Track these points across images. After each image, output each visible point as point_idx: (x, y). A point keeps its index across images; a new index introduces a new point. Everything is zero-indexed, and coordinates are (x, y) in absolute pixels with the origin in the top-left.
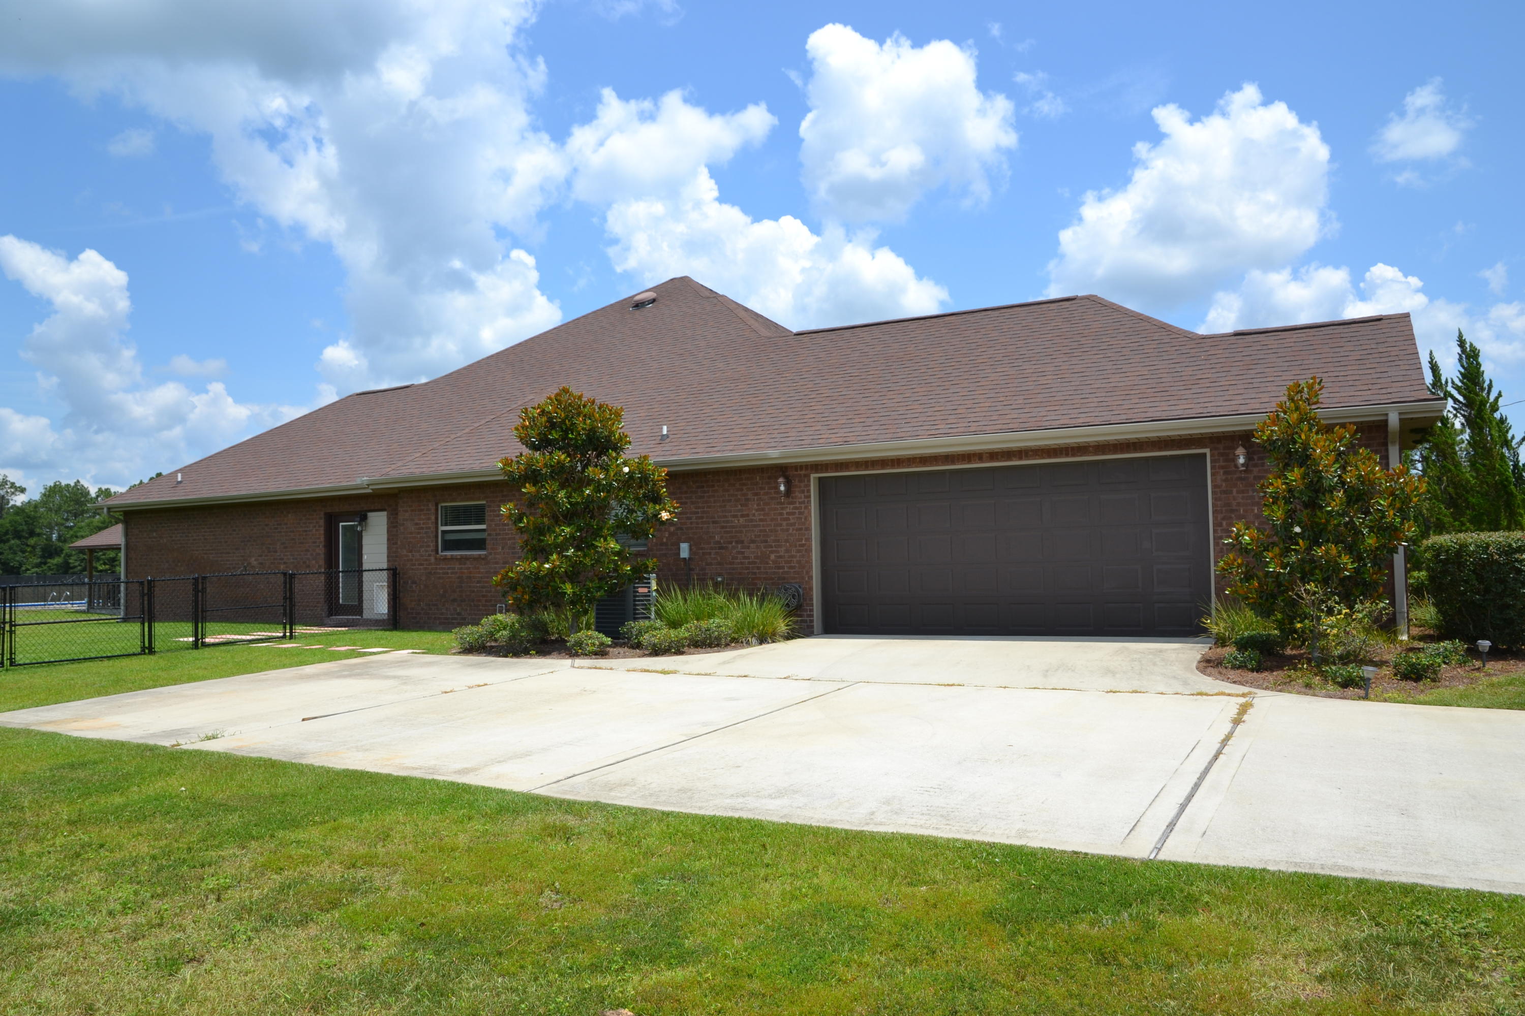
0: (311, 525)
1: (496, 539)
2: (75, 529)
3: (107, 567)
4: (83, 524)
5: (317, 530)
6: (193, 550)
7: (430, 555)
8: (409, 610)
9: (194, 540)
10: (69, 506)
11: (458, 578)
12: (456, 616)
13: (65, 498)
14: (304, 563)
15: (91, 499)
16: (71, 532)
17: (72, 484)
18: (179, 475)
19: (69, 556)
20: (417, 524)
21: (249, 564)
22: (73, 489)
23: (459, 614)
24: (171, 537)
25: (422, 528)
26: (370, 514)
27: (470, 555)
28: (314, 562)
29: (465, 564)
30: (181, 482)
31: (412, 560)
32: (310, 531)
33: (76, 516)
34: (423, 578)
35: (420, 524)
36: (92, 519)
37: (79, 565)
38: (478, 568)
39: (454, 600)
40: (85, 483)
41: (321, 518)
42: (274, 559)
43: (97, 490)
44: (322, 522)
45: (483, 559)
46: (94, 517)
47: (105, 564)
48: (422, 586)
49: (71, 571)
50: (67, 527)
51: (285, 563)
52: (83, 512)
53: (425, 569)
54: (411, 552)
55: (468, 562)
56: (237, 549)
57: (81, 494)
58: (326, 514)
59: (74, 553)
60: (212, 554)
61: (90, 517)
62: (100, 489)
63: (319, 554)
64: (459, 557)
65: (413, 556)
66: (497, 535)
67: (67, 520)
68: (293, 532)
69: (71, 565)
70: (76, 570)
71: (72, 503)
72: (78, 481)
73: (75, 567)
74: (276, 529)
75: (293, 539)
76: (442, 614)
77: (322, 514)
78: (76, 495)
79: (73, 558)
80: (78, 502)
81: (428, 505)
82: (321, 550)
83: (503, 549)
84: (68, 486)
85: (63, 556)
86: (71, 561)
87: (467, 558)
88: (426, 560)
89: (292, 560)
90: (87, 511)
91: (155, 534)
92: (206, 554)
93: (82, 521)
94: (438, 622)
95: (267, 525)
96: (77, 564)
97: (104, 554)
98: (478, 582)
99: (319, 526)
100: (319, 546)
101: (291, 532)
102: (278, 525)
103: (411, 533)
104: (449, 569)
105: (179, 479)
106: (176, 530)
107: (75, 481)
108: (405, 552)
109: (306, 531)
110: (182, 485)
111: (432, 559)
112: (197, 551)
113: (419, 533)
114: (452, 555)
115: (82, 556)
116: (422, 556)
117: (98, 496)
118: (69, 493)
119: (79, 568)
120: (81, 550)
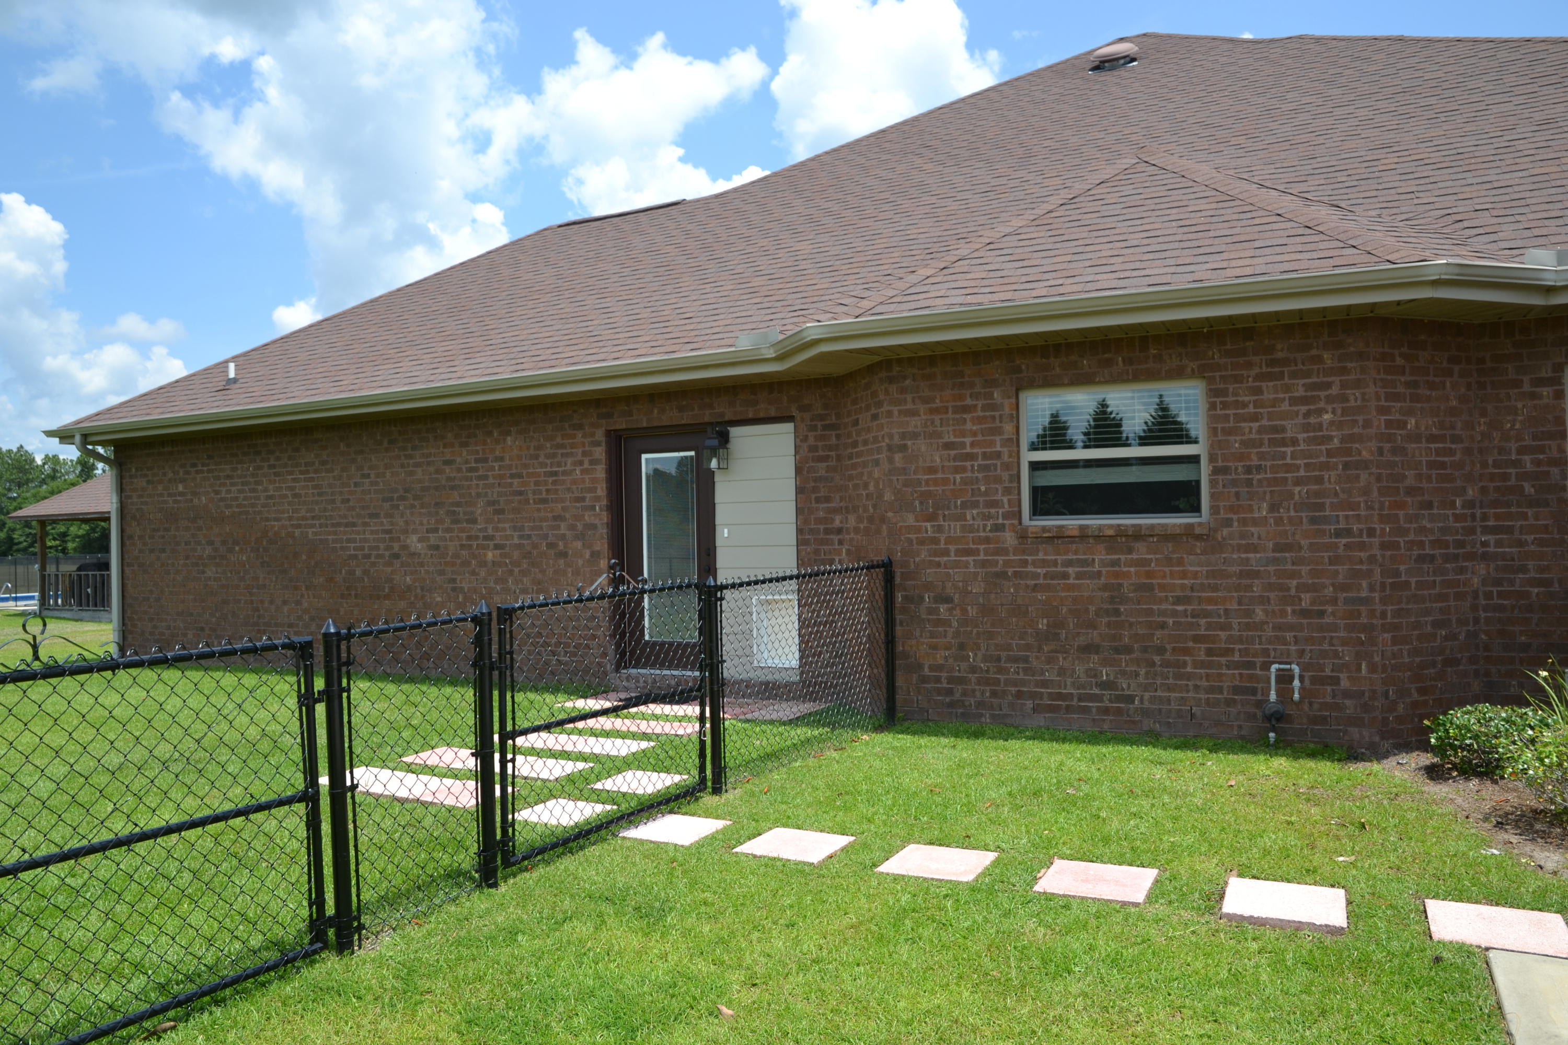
0: (569, 461)
1: (1249, 483)
2: (19, 500)
3: (58, 542)
4: (28, 495)
5: (584, 471)
6: (267, 519)
7: (998, 528)
8: (926, 671)
9: (271, 497)
10: (11, 474)
11: (1105, 588)
12: (1096, 691)
13: (6, 466)
14: (551, 546)
15: (37, 466)
16: (15, 504)
17: (15, 450)
18: (232, 366)
19: (13, 530)
20: (948, 446)
21: (405, 547)
22: (15, 455)
23: (1108, 685)
24: (217, 493)
25: (971, 457)
26: (735, 431)
27: (1152, 527)
28: (579, 544)
29: (1130, 551)
30: (235, 381)
31: (935, 541)
32: (565, 473)
33: (20, 485)
34: (977, 588)
35: (963, 445)
36: (39, 489)
37: (25, 541)
38: (1180, 562)
39: (1089, 649)
40: (29, 448)
41: (598, 444)
42: (469, 538)
43: (43, 457)
44: (600, 452)
45: (1199, 537)
46: (40, 487)
47: (54, 539)
48: (972, 611)
49: (15, 547)
50: (10, 498)
51: (497, 547)
52: (28, 481)
53: (984, 564)
54: (931, 518)
55: (1140, 546)
56: (372, 516)
57: (26, 460)
58: (608, 433)
59: (18, 526)
60: (313, 526)
61: (36, 486)
62: (47, 456)
63: (594, 527)
64: (1111, 532)
65: (940, 529)
66: (1248, 470)
67: (10, 490)
68: (520, 476)
69: (16, 541)
70: (21, 546)
71: (15, 471)
72: (21, 447)
73: (20, 543)
74: (475, 469)
75: (520, 493)
76: (1045, 684)
77: (600, 435)
78: (20, 462)
79: (17, 532)
80: (21, 469)
81: (990, 396)
82: (600, 518)
83: (1273, 508)
84: (10, 451)
85: (5, 530)
86: (15, 536)
87: (1138, 535)
88: (987, 540)
89: (516, 541)
90: (32, 481)
91: (180, 488)
92: (299, 526)
93: (27, 492)
94: (1029, 704)
95: (448, 463)
96: (22, 539)
97: (53, 529)
98: (1178, 600)
99: (592, 462)
100: (593, 508)
101: (512, 476)
102: (477, 461)
103: (932, 470)
104: (1069, 563)
105: (232, 374)
106: (228, 477)
107: (18, 445)
108: (910, 520)
109: (555, 474)
110: (237, 386)
111: (1009, 539)
112: (277, 519)
113: (957, 470)
114: (1082, 528)
115: (27, 530)
116: (971, 529)
117: (44, 464)
118: (11, 459)
119: (25, 544)
120: (26, 522)
